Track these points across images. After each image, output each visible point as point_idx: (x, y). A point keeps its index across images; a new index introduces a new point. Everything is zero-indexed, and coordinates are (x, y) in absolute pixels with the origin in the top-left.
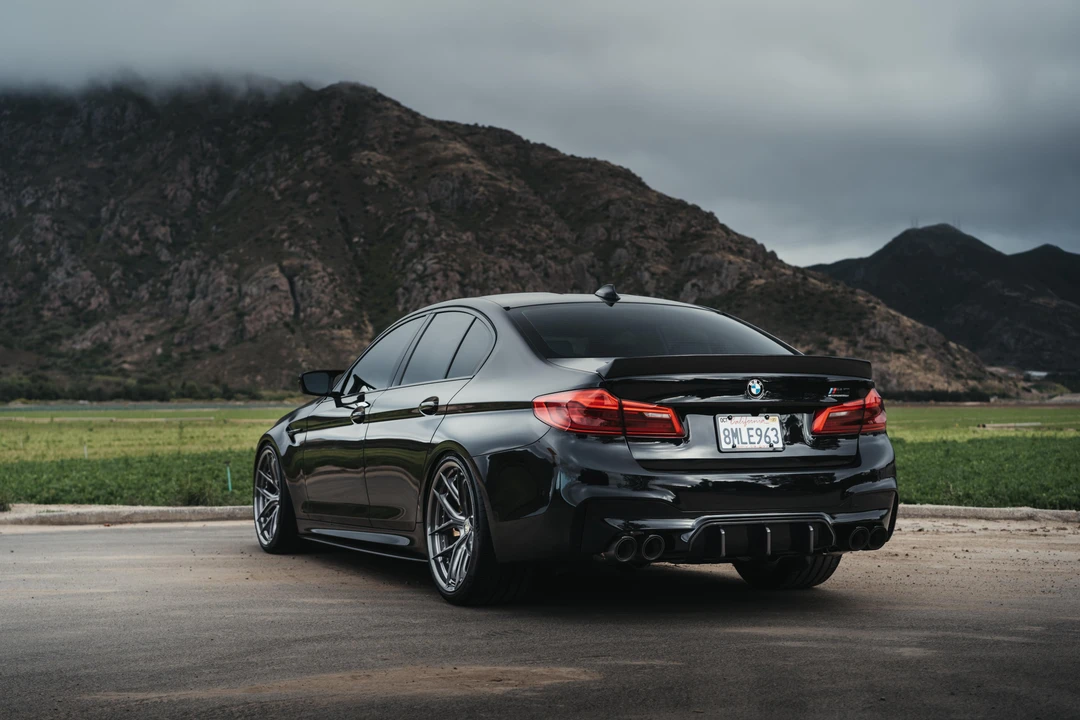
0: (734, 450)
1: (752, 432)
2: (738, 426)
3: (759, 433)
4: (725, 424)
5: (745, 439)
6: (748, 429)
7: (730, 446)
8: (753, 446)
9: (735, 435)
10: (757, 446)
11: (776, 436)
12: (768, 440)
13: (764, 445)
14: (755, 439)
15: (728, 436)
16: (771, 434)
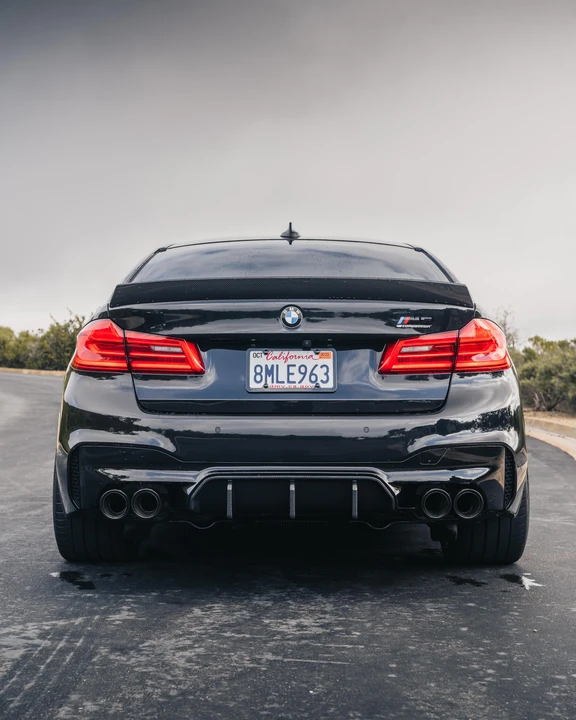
0: (266, 390)
1: (292, 370)
2: (275, 362)
3: (303, 370)
4: (257, 359)
5: (283, 376)
6: (289, 366)
7: (260, 386)
8: (292, 385)
9: (269, 372)
10: (298, 386)
11: (326, 374)
12: (313, 378)
13: (307, 384)
14: (297, 377)
15: (260, 374)
16: (320, 373)
